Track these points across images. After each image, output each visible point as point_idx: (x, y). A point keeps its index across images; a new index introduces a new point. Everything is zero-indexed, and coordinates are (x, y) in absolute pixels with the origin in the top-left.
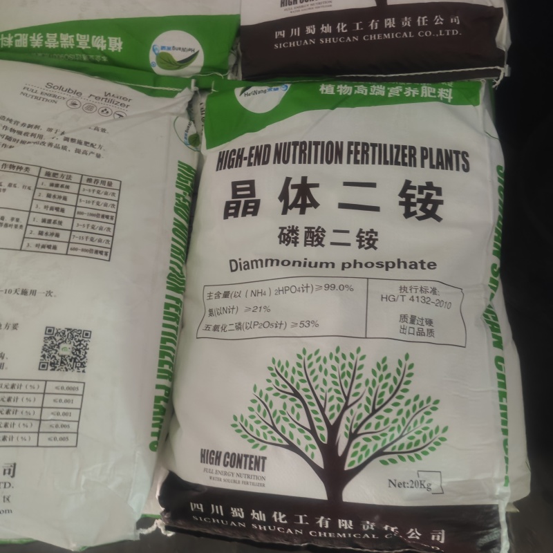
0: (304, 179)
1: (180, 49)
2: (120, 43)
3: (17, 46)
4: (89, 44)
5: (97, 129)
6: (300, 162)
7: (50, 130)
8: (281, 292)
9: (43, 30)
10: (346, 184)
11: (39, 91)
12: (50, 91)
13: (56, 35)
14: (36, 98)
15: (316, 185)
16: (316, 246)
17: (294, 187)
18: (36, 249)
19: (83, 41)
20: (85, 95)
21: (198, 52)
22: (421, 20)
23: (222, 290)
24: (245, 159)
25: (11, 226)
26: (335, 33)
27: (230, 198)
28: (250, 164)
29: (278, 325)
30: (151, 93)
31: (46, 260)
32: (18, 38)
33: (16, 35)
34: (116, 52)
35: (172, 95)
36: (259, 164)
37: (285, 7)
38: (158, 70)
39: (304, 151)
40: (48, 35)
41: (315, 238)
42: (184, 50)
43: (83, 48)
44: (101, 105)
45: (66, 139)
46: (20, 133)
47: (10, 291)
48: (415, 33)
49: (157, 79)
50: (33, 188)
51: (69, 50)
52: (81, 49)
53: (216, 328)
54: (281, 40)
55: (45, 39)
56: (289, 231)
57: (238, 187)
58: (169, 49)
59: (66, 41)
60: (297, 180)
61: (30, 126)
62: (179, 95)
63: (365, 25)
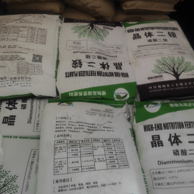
0: (175, 134)
1: (122, 93)
2: (105, 93)
3: (74, 96)
4: (97, 94)
5: (109, 122)
6: (172, 129)
7: (98, 125)
8: (180, 172)
9: (83, 90)
10: (188, 135)
11: (90, 112)
12: (93, 111)
13: (86, 92)
14: (90, 114)
15: (180, 136)
16: (185, 155)
17: (173, 137)
18: (111, 168)
19: (95, 93)
20: (102, 111)
21: (127, 94)
22: (190, 83)
23: (157, 171)
24: (154, 128)
25: (102, 161)
26: (166, 87)
27: (152, 140)
28: (156, 130)
29: (183, 183)
30: (115, 107)
31: (115, 171)
32: (75, 93)
33: (74, 92)
34: (104, 95)
35: (122, 107)
36: (159, 130)
37: (149, 80)
38: (116, 99)
39: (172, 125)
40: (84, 92)
41: (184, 153)
42: (123, 93)
43: (95, 95)
44: (107, 114)
45: (104, 127)
46: (91, 127)
47: (110, 184)
48: (189, 87)
49: (116, 102)
50: (103, 147)
51: (91, 96)
52: (94, 95)
53: (159, 184)
54: (151, 89)
55: (83, 93)
56: (176, 151)
57: (154, 137)
58: (119, 93)
59: (90, 93)
60: (173, 135)
61: (92, 124)
62: (124, 107)
63: (175, 85)
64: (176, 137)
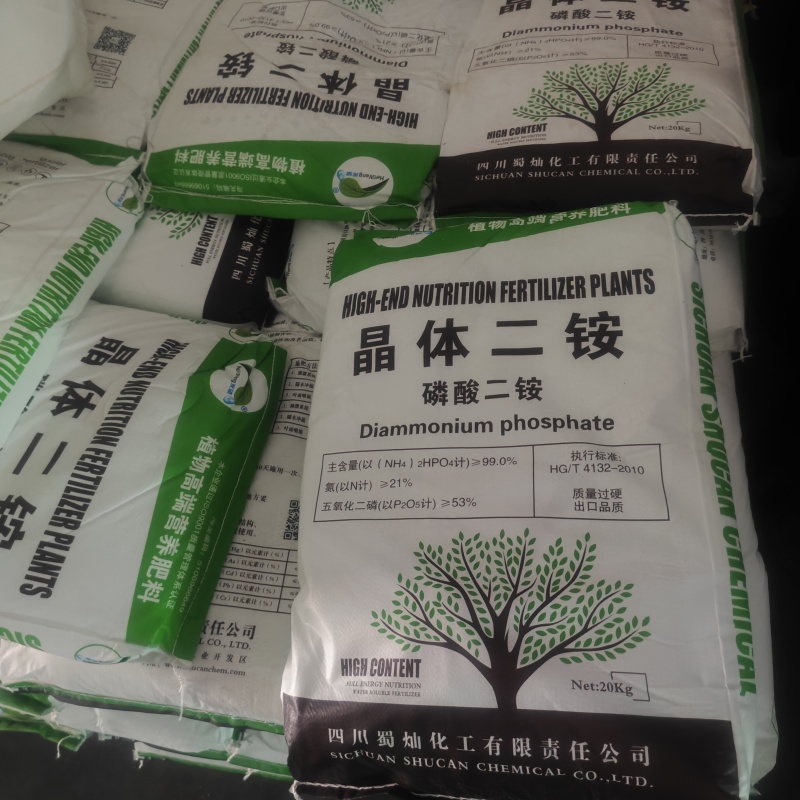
64: (450, 333)
